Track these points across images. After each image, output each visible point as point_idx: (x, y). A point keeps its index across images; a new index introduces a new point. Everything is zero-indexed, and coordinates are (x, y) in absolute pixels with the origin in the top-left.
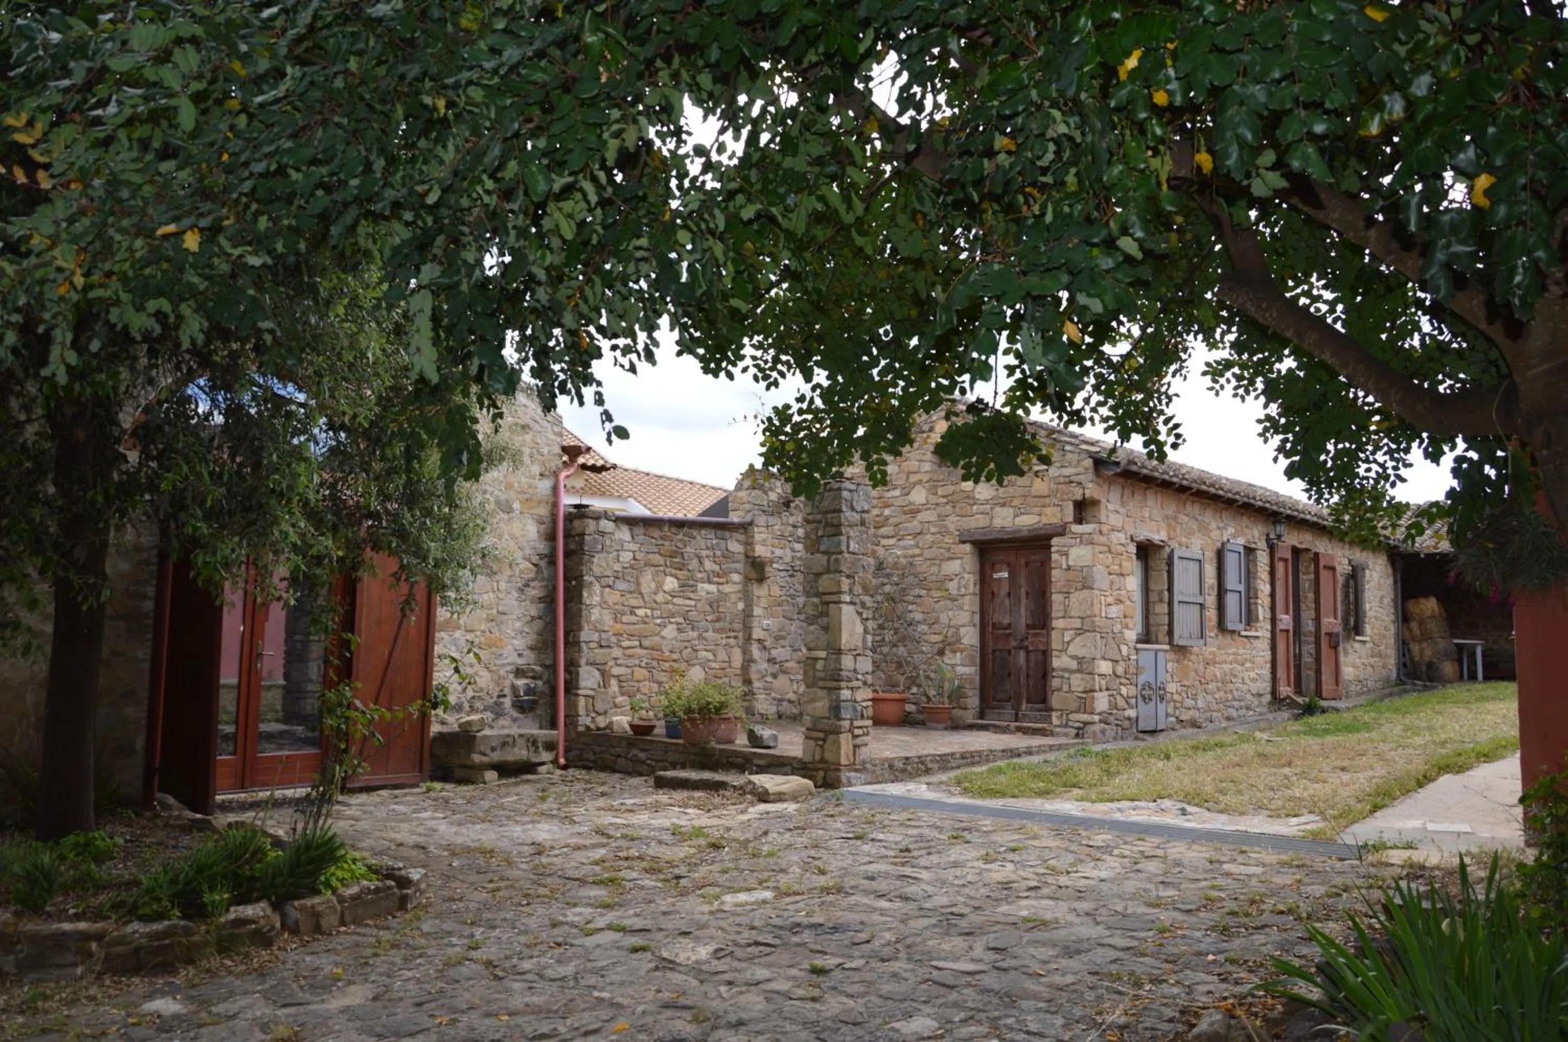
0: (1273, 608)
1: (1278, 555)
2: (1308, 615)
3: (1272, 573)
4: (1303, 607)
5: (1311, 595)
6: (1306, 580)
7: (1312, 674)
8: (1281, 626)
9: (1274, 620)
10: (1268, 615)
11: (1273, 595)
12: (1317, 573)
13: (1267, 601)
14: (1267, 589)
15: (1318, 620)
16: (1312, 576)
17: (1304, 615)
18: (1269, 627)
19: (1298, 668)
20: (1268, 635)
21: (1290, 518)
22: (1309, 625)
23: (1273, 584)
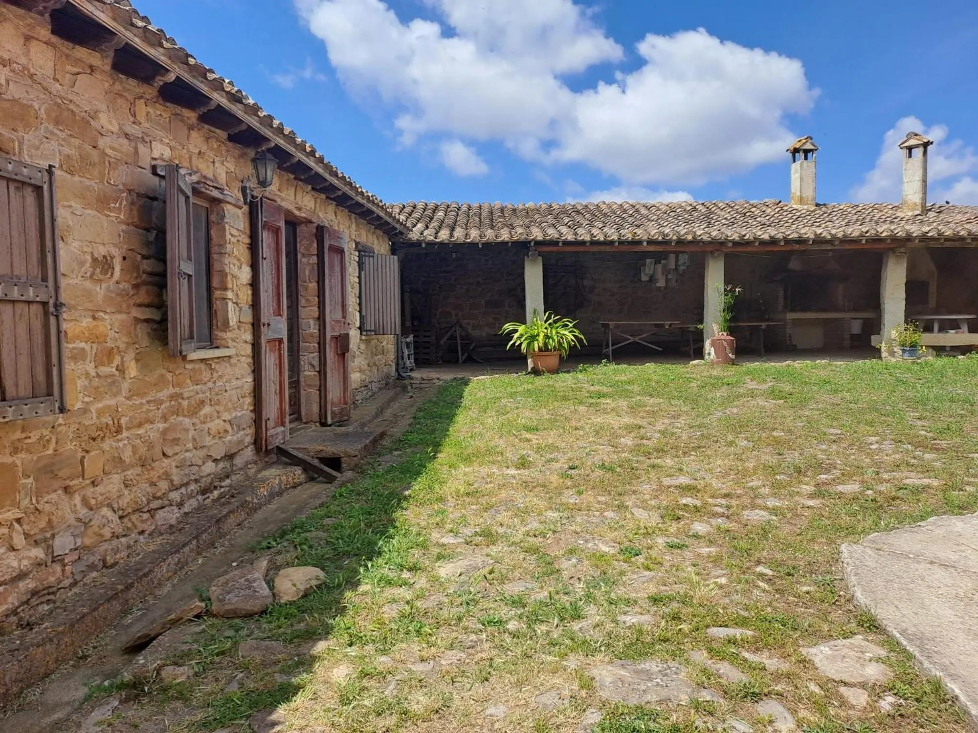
0: (255, 305)
1: (262, 218)
2: (308, 313)
3: (254, 247)
4: (302, 302)
5: (313, 286)
6: (307, 263)
7: (314, 393)
8: (266, 334)
9: (256, 325)
10: (248, 317)
11: (254, 284)
12: (320, 256)
13: (246, 295)
14: (245, 274)
15: (321, 319)
16: (314, 260)
17: (303, 313)
18: (249, 337)
19: (295, 384)
20: (248, 349)
21: (280, 156)
22: (310, 327)
23: (254, 266)
